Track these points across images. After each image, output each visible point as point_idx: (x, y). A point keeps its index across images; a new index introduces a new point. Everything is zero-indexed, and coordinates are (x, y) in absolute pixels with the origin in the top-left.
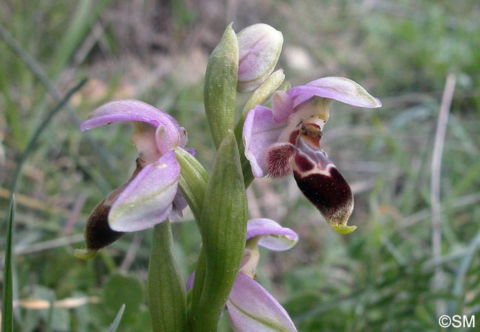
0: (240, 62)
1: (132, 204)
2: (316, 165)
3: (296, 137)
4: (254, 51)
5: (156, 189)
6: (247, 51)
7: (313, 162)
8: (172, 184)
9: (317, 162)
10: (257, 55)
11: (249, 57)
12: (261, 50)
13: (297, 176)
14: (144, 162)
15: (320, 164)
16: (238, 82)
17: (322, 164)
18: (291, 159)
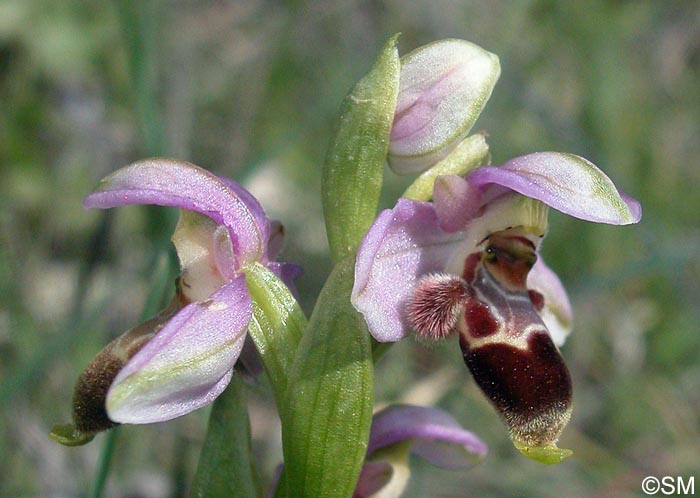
0: (398, 117)
1: (154, 374)
2: (504, 325)
3: (475, 266)
4: (428, 98)
5: (200, 349)
6: (415, 97)
7: (499, 318)
8: (232, 342)
9: (508, 320)
10: (434, 107)
11: (415, 110)
12: (444, 98)
13: (464, 344)
14: (189, 286)
15: (511, 325)
16: (388, 154)
17: (517, 323)
18: (458, 309)
